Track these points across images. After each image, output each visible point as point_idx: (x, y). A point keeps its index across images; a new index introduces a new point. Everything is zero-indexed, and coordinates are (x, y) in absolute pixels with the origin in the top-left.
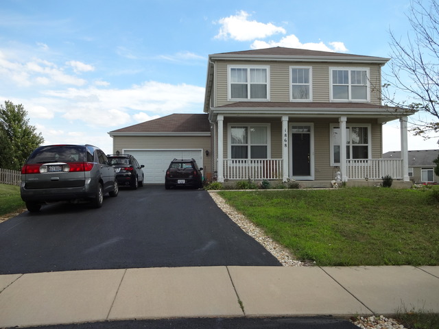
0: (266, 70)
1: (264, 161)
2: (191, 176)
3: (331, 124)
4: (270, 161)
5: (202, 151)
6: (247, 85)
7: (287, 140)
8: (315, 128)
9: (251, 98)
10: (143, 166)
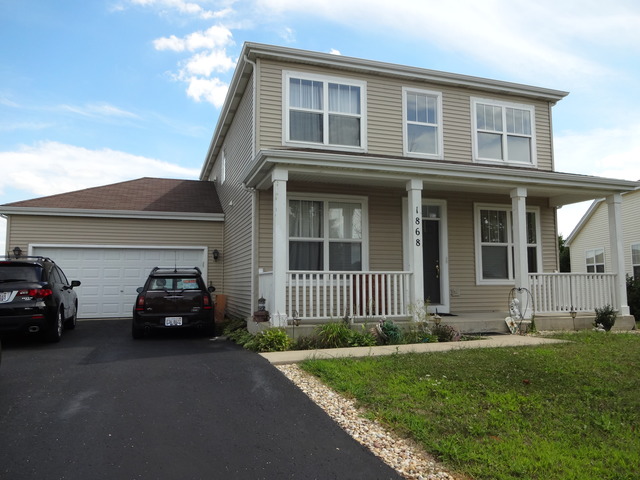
0: (359, 88)
1: (354, 276)
2: (195, 309)
3: (475, 204)
4: (367, 276)
5: (206, 251)
6: (321, 116)
7: (421, 230)
8: (449, 209)
9: (330, 142)
10: (77, 283)
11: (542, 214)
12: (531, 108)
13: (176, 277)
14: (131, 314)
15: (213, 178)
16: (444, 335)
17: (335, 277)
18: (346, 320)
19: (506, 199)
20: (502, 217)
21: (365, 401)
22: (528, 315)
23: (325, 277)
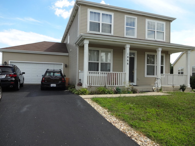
0: (111, 15)
1: (108, 73)
2: (60, 82)
3: (146, 52)
4: (112, 73)
5: (63, 65)
6: (99, 24)
7: (129, 60)
8: (137, 54)
9: (102, 32)
10: (24, 73)
11: (166, 56)
12: (164, 23)
13: (54, 72)
14: (40, 83)
15: (65, 42)
16: (134, 92)
17: (102, 73)
18: (105, 86)
19: (155, 51)
20: (153, 57)
21: (111, 110)
22: (160, 86)
23: (99, 73)
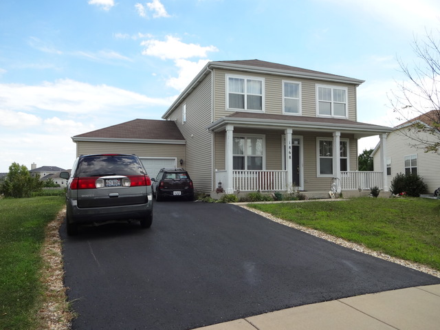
0: (261, 82)
1: (259, 173)
2: (186, 188)
3: (317, 138)
4: (265, 173)
5: (176, 160)
6: (243, 96)
7: (291, 152)
8: (304, 140)
9: (247, 108)
11: (350, 142)
12: (346, 89)
16: (301, 198)
17: (250, 173)
18: (259, 191)
19: (330, 135)
20: (330, 143)
22: (339, 191)
23: (246, 173)
